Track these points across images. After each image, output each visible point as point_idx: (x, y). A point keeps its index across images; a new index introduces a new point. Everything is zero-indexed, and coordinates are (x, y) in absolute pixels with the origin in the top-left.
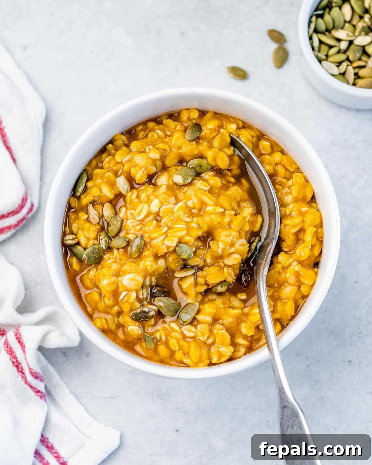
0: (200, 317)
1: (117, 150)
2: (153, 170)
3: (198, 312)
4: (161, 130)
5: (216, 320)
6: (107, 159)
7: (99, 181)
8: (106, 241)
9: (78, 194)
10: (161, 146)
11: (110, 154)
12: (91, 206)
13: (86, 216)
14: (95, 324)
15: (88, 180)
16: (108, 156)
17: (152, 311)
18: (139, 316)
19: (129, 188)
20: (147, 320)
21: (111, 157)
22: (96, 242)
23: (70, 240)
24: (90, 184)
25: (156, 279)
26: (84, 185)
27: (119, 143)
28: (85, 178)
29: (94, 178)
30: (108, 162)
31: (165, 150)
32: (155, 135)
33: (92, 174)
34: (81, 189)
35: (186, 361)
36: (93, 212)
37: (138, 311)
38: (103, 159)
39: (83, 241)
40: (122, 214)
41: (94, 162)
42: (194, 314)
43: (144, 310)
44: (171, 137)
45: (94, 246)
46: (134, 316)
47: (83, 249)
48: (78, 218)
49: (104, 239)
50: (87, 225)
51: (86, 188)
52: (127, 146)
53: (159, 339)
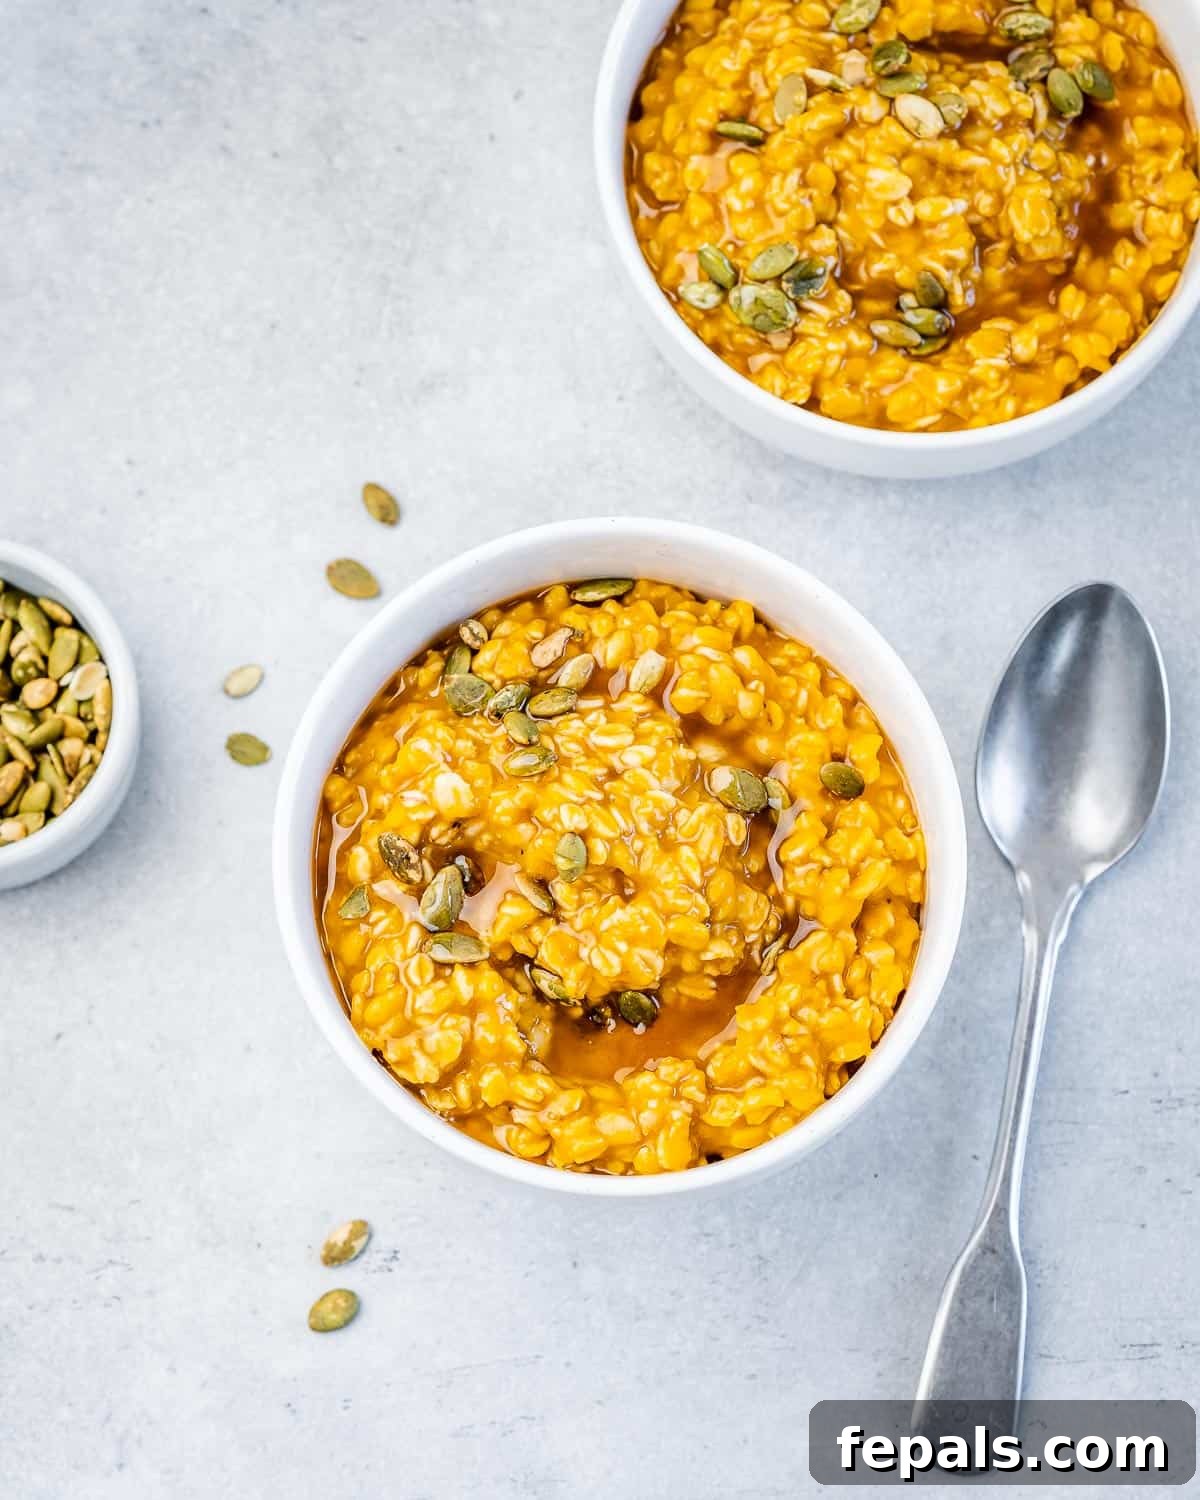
0: (460, 976)
1: (715, 624)
2: (714, 716)
3: (471, 965)
4: (810, 697)
5: (472, 1009)
6: (684, 615)
7: (627, 623)
8: (510, 701)
9: (579, 596)
10: (776, 710)
11: (698, 615)
12: (567, 633)
13: (538, 634)
14: (329, 780)
15: (619, 599)
16: (692, 612)
17: (418, 872)
18: (393, 851)
19: (651, 688)
20: (397, 874)
21: (693, 619)
22: (497, 683)
23: (471, 630)
24: (611, 607)
25: (491, 843)
26: (603, 596)
27: (732, 619)
28: (619, 590)
29: (626, 609)
30: (679, 620)
31: (770, 720)
32: (793, 692)
33: (636, 600)
34: (591, 595)
35: (357, 1000)
36: (556, 643)
37: (400, 844)
38: (679, 606)
39: (484, 657)
40: (584, 704)
41: (662, 591)
42: (459, 960)
43: (411, 854)
44: (806, 727)
45: (487, 685)
46: (386, 841)
47: (468, 668)
48: (526, 622)
49: (509, 694)
50: (523, 649)
51: (597, 604)
52: (737, 640)
53: (371, 920)
